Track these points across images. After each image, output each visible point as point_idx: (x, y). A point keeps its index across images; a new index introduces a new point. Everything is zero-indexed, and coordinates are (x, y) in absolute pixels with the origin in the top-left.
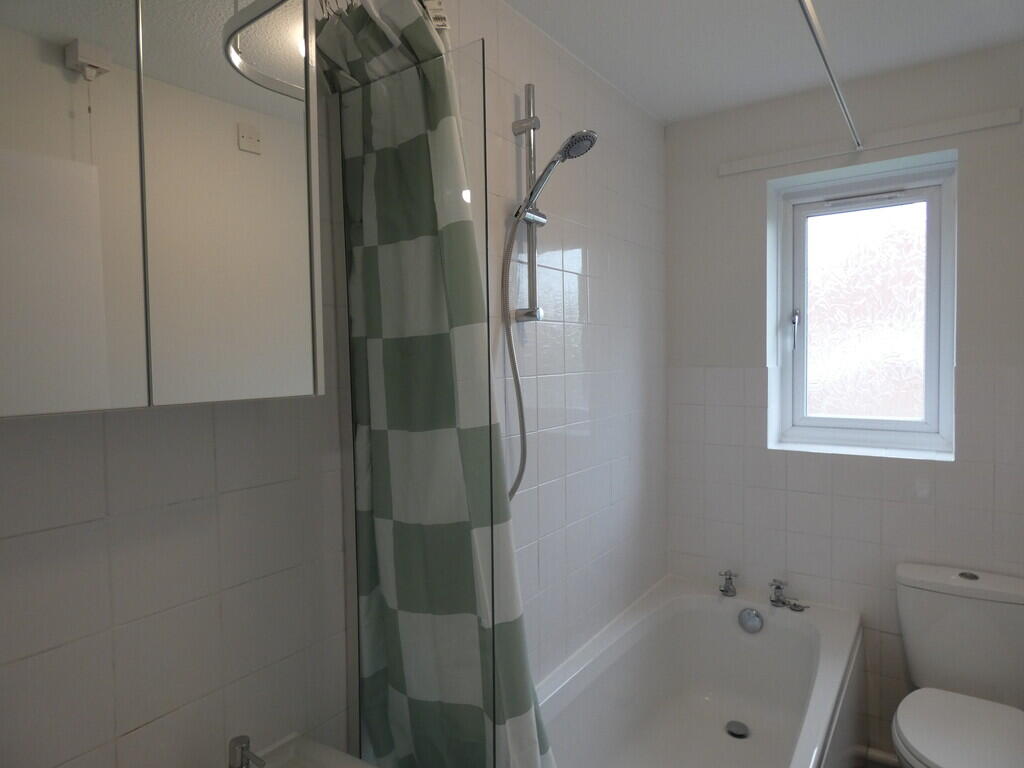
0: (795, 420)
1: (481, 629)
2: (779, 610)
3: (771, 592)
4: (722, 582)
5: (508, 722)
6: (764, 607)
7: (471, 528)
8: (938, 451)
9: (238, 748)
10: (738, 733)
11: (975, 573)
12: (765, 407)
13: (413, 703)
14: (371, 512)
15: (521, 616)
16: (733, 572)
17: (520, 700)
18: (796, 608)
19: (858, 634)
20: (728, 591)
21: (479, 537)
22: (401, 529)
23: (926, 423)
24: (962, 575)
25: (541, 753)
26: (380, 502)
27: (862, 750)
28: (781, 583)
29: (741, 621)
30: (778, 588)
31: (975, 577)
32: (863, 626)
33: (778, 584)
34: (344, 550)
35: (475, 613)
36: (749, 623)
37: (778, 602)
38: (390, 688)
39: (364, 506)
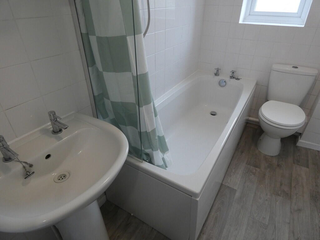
0: (251, 13)
1: (133, 76)
2: (232, 80)
3: (230, 74)
4: (215, 71)
5: (143, 107)
6: (227, 79)
7: (126, 36)
8: (298, 24)
9: (52, 115)
10: (213, 114)
11: (297, 66)
12: (241, 6)
13: (112, 102)
14: (88, 34)
15: (148, 72)
16: (219, 68)
17: (148, 100)
18: (238, 79)
19: (255, 86)
20: (216, 74)
21: (130, 39)
22: (99, 39)
23: (297, 13)
24: (293, 67)
25: (155, 117)
26: (90, 30)
27: (247, 118)
28: (234, 71)
29: (220, 84)
30: (233, 73)
31: (297, 68)
32: (257, 84)
33: (233, 72)
34: (80, 50)
35: (131, 72)
36: (222, 84)
37: (232, 77)
38: (105, 99)
39: (84, 31)
